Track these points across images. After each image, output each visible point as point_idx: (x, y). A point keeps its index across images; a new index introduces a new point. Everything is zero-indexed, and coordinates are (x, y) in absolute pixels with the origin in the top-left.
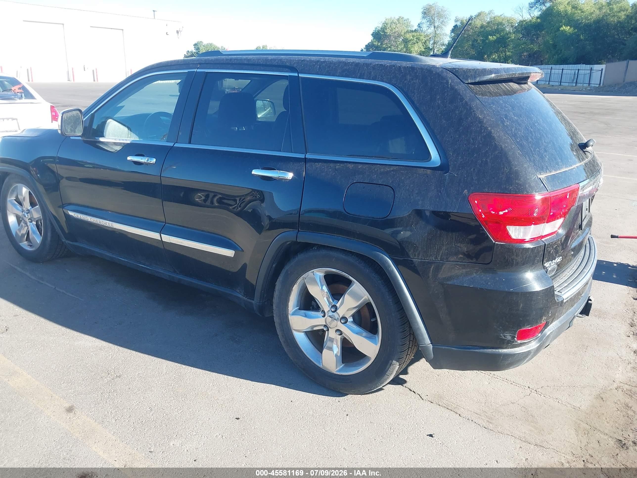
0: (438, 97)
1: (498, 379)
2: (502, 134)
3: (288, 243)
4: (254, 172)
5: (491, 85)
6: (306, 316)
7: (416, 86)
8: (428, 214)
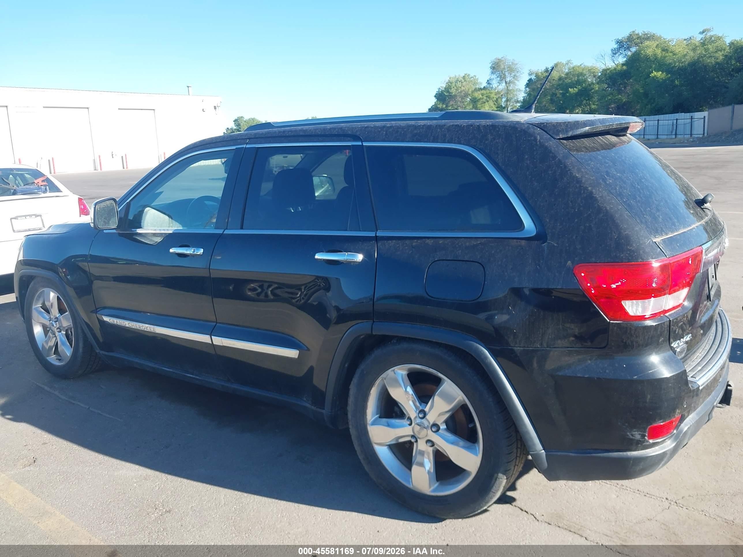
0: (526, 157)
1: (628, 490)
2: (605, 193)
3: (362, 337)
4: (318, 256)
5: (586, 139)
6: (388, 425)
7: (499, 146)
8: (527, 292)
